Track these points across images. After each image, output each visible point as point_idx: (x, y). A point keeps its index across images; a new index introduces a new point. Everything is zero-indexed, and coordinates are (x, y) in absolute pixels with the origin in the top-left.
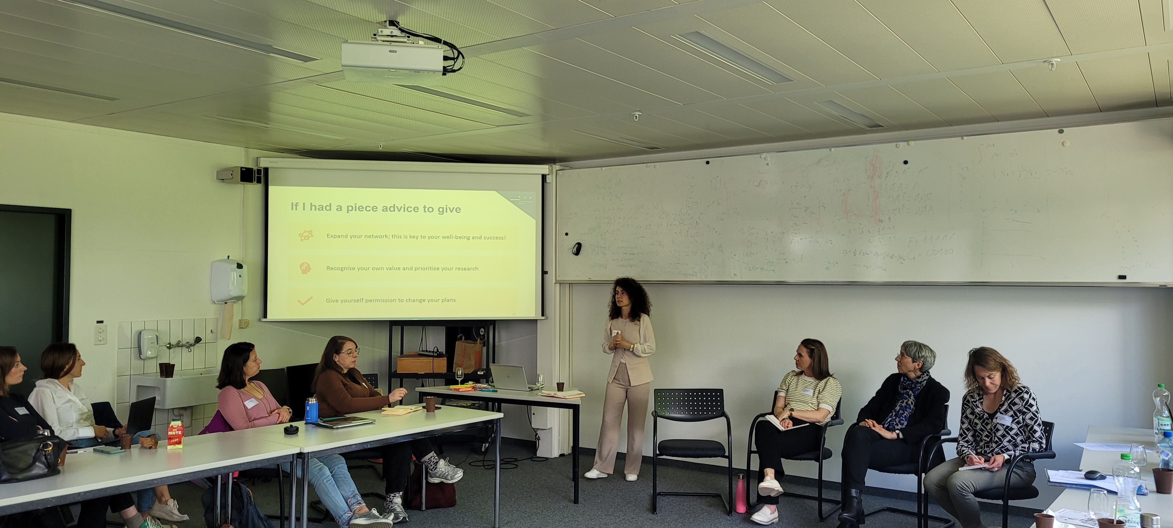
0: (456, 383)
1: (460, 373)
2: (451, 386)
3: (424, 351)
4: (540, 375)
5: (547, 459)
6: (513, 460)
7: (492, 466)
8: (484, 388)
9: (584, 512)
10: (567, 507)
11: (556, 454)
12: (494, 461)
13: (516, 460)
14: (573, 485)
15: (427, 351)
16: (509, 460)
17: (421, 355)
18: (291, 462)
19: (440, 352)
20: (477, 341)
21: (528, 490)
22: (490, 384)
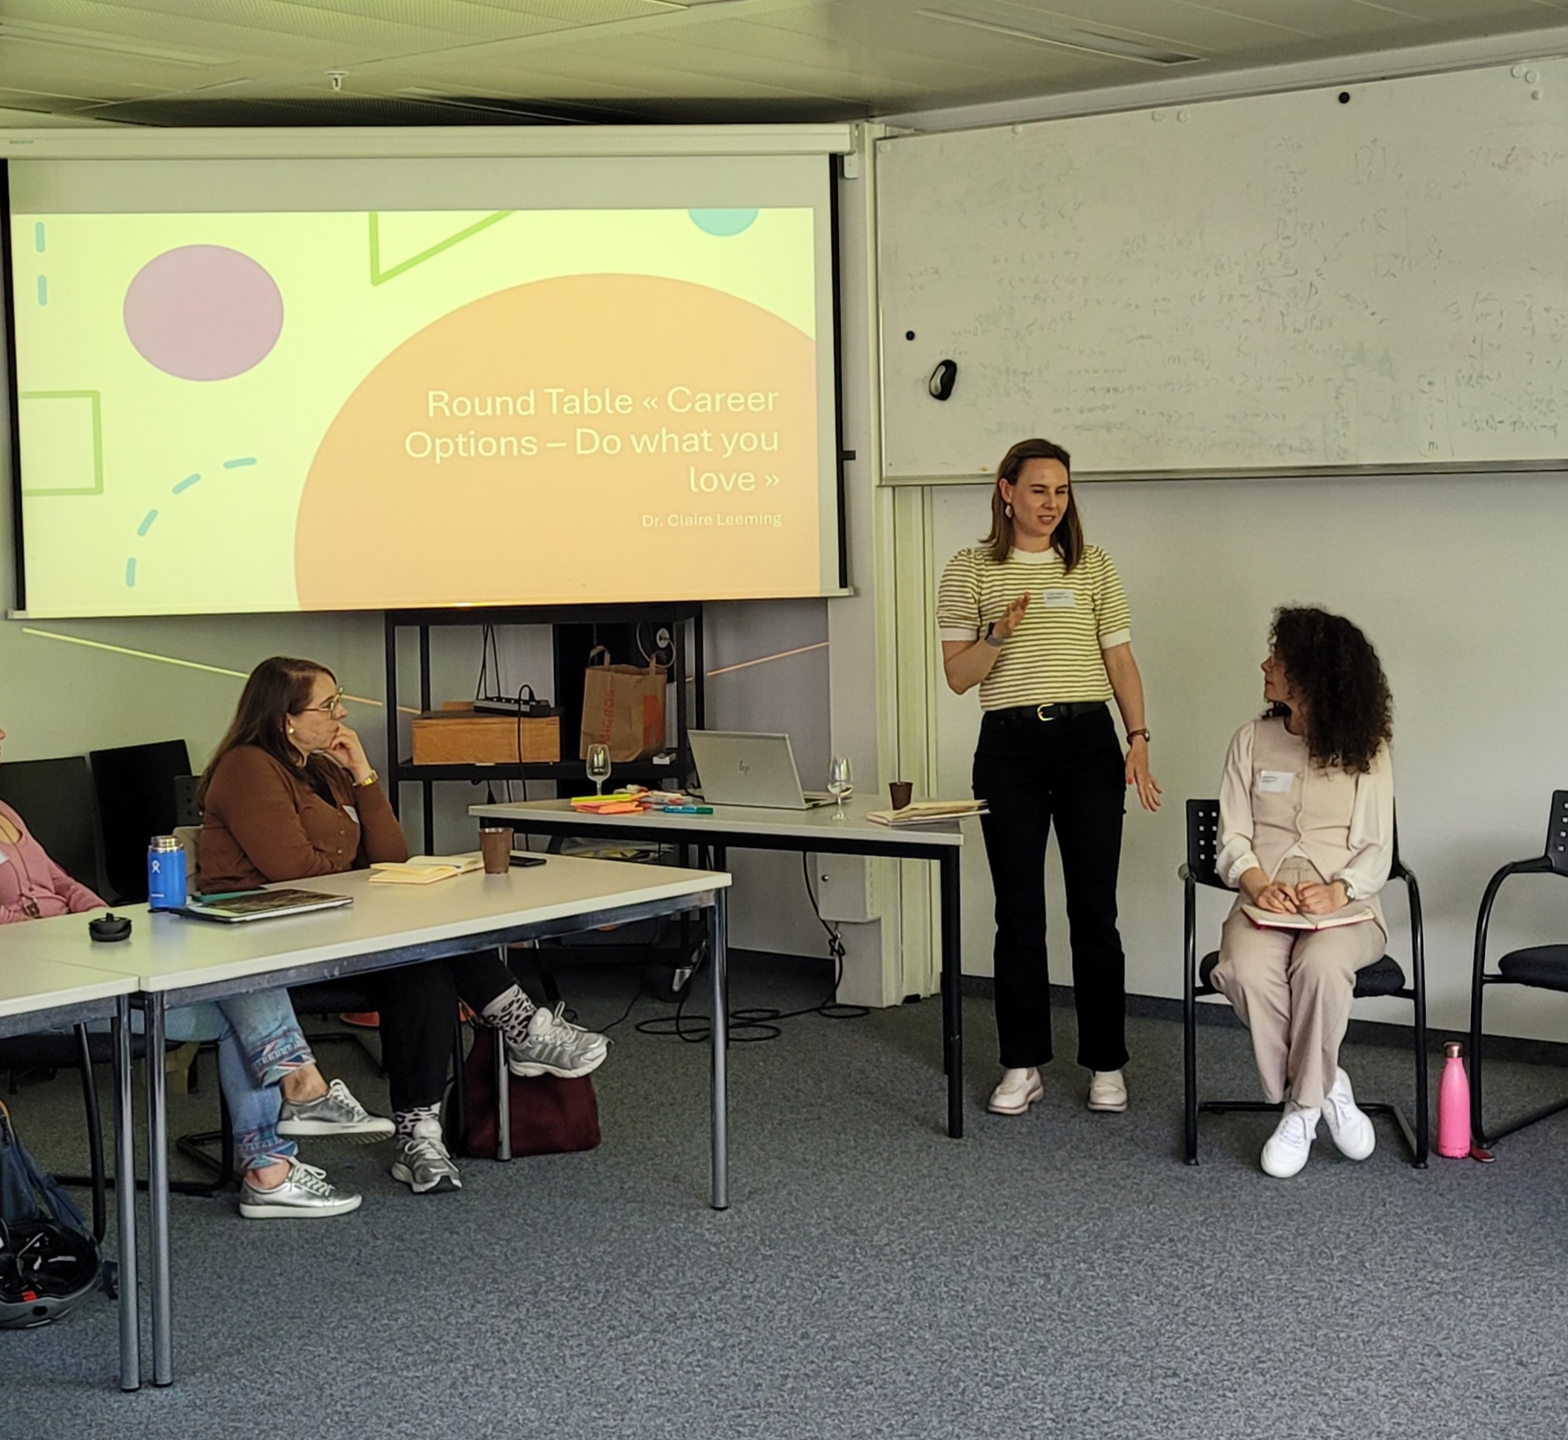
0: (590, 789)
1: (599, 759)
2: (574, 799)
3: (491, 699)
4: (839, 760)
5: (866, 1010)
6: (767, 1015)
7: (704, 1033)
8: (673, 802)
9: (979, 1159)
10: (930, 1147)
11: (891, 996)
12: (708, 1019)
13: (776, 1015)
14: (946, 1084)
15: (499, 699)
16: (754, 1015)
17: (481, 711)
18: (113, 1019)
19: (539, 702)
20: (647, 665)
21: (813, 1101)
22: (691, 791)
